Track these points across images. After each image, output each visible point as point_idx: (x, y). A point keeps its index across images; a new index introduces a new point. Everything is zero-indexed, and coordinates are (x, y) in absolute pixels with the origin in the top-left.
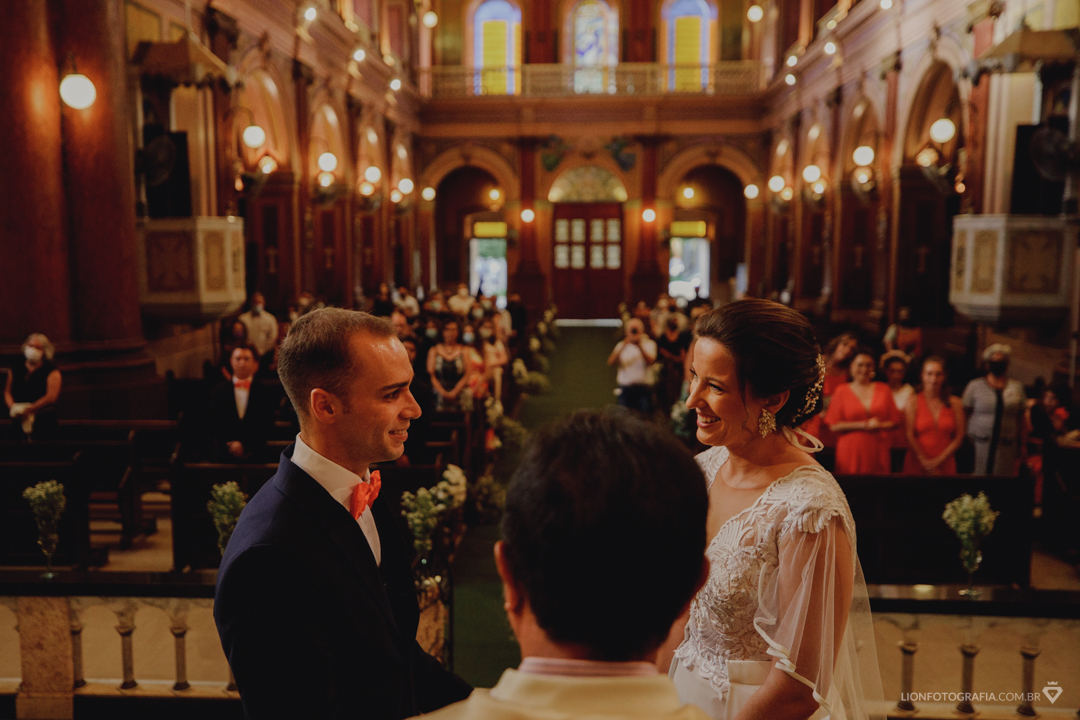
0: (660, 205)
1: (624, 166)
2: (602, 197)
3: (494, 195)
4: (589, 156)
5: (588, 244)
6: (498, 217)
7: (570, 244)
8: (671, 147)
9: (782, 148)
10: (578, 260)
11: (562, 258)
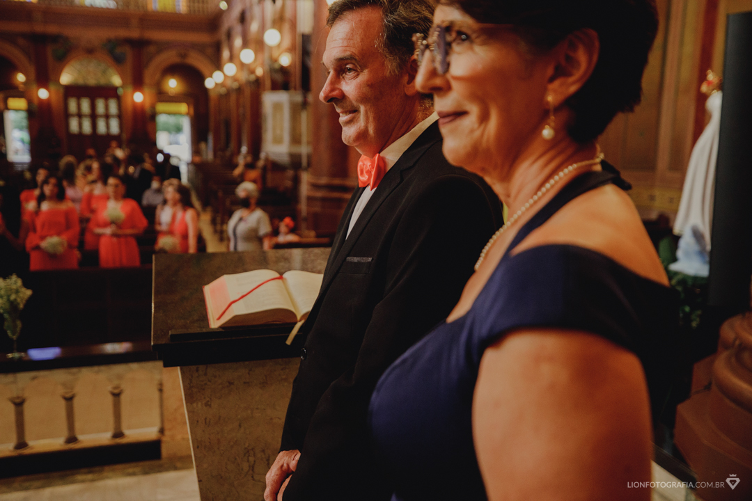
0: (147, 90)
1: (118, 61)
2: (103, 81)
3: (20, 78)
4: (90, 51)
5: (94, 117)
7: (80, 115)
8: (152, 49)
10: (87, 127)
11: (74, 125)
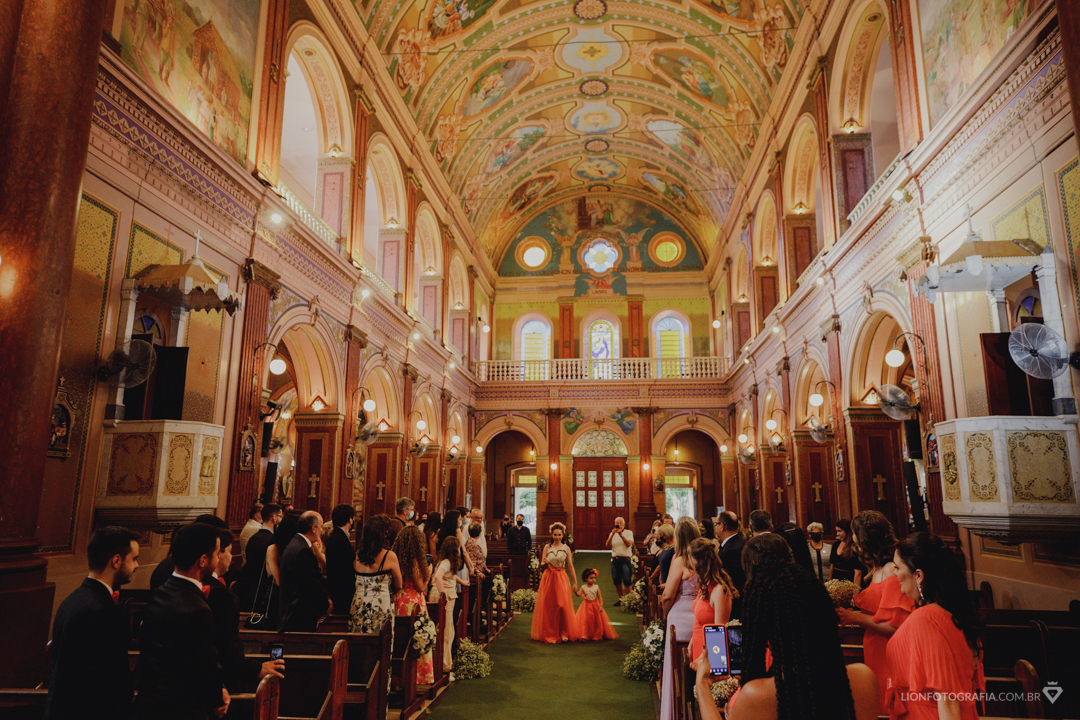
0: (655, 460)
1: (626, 430)
2: (610, 453)
3: (532, 454)
4: (600, 423)
5: (600, 489)
6: (532, 472)
7: (586, 489)
8: (661, 416)
9: (745, 415)
10: (593, 502)
11: (580, 502)
